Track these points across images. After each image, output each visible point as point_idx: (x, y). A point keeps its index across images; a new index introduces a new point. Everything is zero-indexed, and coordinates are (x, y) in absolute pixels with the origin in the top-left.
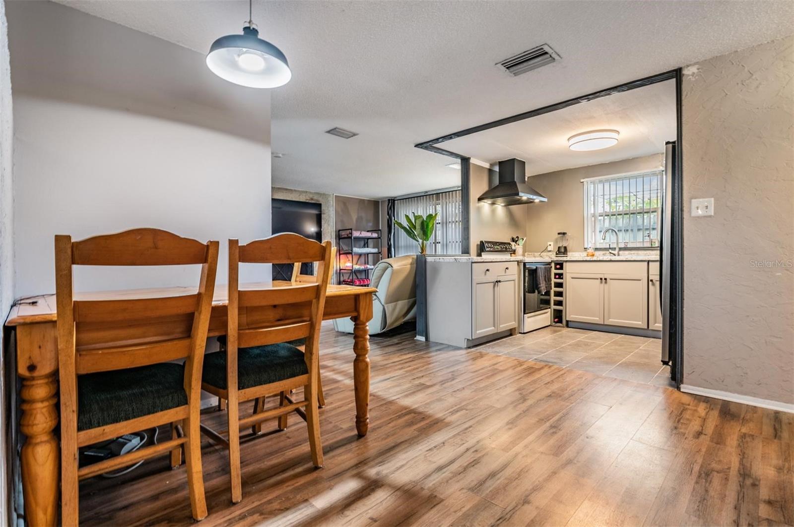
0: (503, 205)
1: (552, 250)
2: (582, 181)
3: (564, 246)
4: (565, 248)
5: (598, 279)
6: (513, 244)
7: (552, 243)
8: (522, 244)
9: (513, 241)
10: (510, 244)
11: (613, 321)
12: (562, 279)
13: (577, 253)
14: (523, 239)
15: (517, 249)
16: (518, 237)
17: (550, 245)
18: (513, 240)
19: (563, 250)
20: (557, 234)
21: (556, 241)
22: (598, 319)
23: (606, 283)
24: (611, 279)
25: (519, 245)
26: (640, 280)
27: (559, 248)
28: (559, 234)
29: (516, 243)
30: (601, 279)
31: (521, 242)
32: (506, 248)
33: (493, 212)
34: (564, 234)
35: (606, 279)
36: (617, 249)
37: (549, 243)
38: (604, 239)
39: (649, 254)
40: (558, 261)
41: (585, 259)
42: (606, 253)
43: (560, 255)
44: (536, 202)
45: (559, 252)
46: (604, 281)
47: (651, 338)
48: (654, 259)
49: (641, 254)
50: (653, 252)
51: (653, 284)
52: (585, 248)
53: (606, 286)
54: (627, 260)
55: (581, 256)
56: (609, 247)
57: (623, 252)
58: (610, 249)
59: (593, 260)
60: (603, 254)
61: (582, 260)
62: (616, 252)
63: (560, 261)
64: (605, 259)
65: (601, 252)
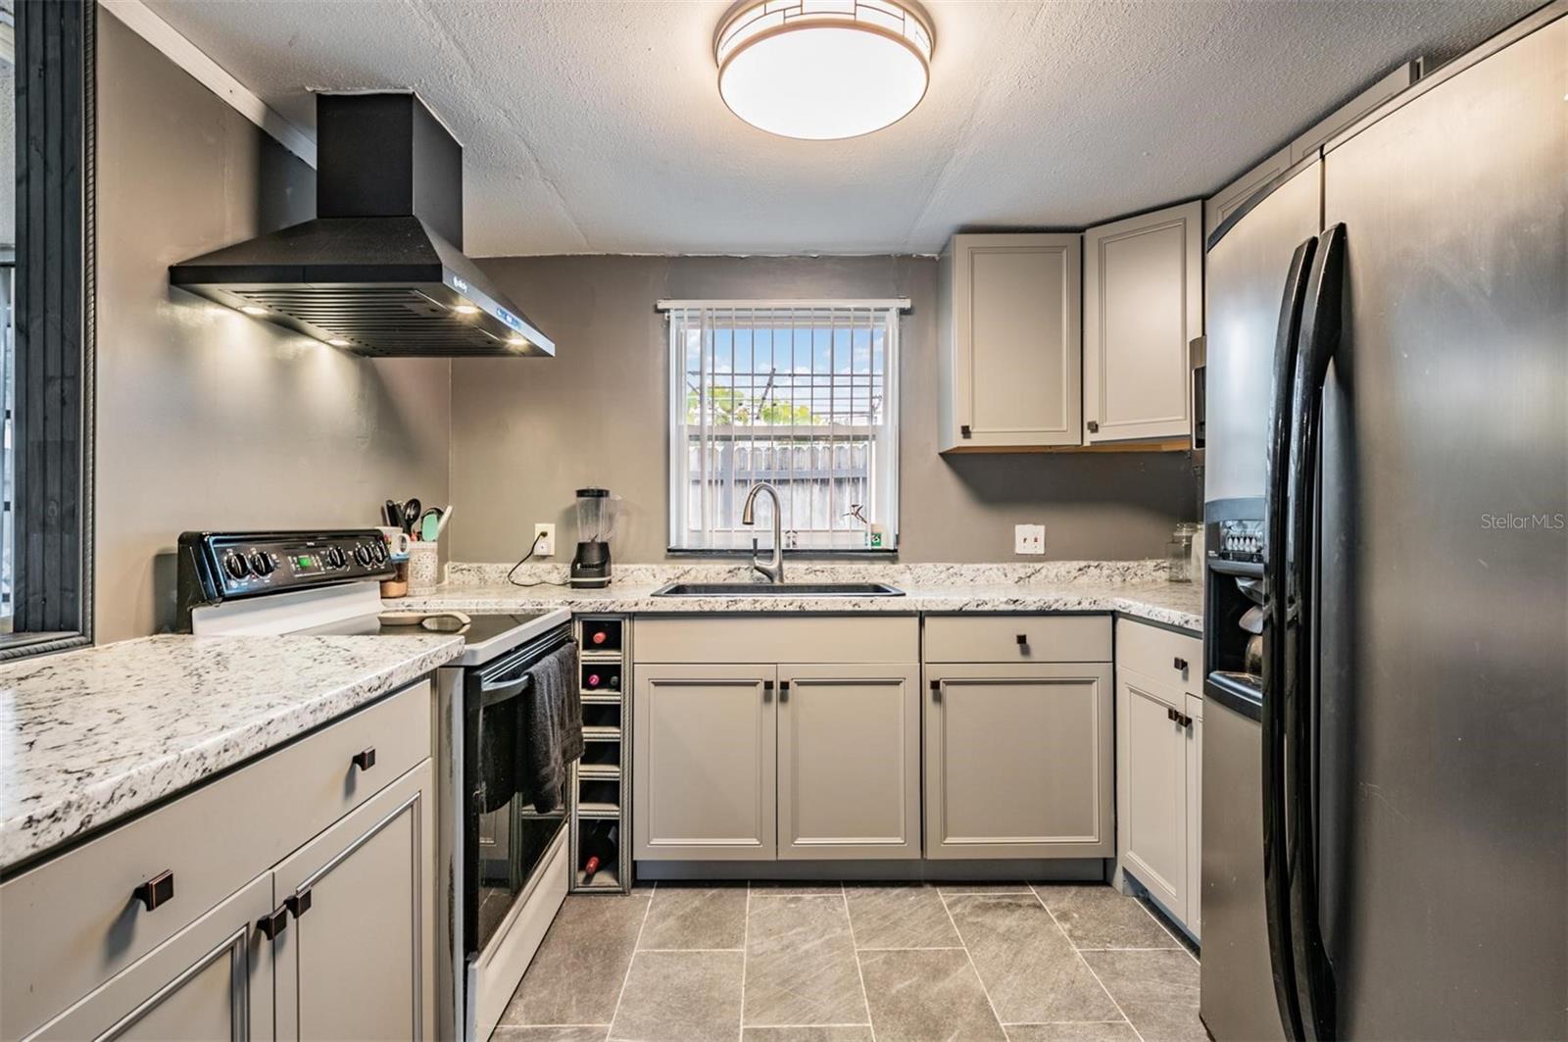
0: (344, 343)
1: (552, 553)
2: (662, 305)
3: (599, 540)
4: (604, 548)
5: (755, 684)
6: (393, 534)
7: (550, 528)
8: (435, 536)
9: (394, 523)
10: (378, 537)
11: (810, 845)
12: (618, 688)
13: (643, 566)
14: (440, 513)
15: (413, 559)
16: (415, 503)
17: (544, 534)
18: (393, 515)
19: (594, 557)
20: (575, 495)
21: (568, 520)
22: (755, 841)
23: (784, 698)
24: (799, 684)
25: (419, 536)
26: (897, 683)
27: (582, 547)
28: (581, 493)
29: (408, 530)
30: (769, 685)
31: (431, 527)
32: (358, 558)
33: (286, 373)
34: (601, 494)
35: (785, 686)
36: (777, 554)
37: (539, 528)
38: (749, 521)
39: (864, 573)
40: (600, 613)
41: (706, 608)
42: (739, 569)
43: (586, 577)
44: (512, 349)
45: (582, 567)
46: (777, 691)
47: (929, 888)
48: (942, 608)
49: (841, 571)
50: (872, 566)
51: (938, 698)
52: (669, 550)
53: (785, 711)
54: (857, 608)
55: (657, 576)
56: (752, 548)
57: (786, 565)
58: (755, 555)
59: (740, 609)
60: (730, 572)
61: (697, 609)
62: (772, 566)
63: (610, 612)
64: (781, 608)
65: (724, 566)
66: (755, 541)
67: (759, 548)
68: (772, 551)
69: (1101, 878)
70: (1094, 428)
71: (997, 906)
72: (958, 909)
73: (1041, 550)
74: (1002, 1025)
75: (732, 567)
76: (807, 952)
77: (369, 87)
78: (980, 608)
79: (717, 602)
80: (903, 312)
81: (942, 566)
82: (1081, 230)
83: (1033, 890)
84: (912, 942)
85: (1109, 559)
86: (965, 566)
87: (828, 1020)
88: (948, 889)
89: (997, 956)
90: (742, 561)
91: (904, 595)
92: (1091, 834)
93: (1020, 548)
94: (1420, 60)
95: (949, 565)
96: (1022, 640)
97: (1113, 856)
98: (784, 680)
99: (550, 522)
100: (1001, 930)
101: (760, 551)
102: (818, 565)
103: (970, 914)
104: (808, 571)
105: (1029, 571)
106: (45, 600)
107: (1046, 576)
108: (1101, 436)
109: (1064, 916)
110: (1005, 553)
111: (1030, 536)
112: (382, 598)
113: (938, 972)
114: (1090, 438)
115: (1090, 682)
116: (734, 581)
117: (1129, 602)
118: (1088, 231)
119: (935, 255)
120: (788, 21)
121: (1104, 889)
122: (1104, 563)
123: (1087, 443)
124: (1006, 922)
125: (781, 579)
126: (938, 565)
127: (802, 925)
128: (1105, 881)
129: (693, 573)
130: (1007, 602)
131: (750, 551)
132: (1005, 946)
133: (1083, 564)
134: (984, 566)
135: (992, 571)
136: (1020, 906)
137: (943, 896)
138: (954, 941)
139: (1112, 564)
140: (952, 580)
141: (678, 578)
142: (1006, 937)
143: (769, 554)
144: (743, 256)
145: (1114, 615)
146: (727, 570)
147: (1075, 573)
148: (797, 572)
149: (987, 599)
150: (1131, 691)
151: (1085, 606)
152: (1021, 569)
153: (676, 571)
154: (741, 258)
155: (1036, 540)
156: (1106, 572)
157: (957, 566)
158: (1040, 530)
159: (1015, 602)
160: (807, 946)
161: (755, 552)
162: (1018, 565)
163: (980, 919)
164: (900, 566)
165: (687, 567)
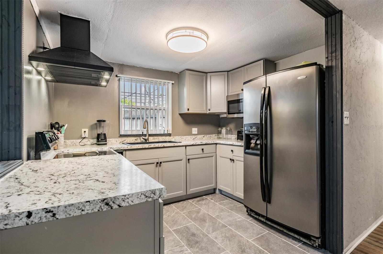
2: (119, 75)
3: (103, 133)
4: (105, 134)
5: (154, 163)
13: (114, 139)
14: (64, 126)
16: (58, 123)
18: (52, 127)
19: (103, 137)
21: (92, 128)
23: (160, 166)
24: (164, 162)
25: (61, 132)
26: (181, 160)
27: (98, 135)
28: (98, 121)
30: (157, 163)
34: (104, 121)
35: (161, 163)
36: (147, 135)
37: (84, 130)
38: (145, 128)
39: (165, 139)
40: (118, 150)
41: (144, 147)
42: (138, 139)
43: (103, 142)
44: (103, 85)
45: (101, 140)
46: (159, 164)
47: (187, 200)
48: (190, 144)
49: (160, 138)
50: (166, 137)
51: (189, 162)
52: (120, 135)
53: (160, 168)
54: (174, 145)
55: (117, 141)
56: (142, 134)
57: (149, 138)
58: (143, 136)
59: (151, 147)
60: (135, 140)
61: (142, 147)
62: (146, 138)
63: (121, 150)
64: (160, 146)
65: (134, 138)
66: (143, 132)
67: (143, 134)
68: (146, 135)
69: (213, 192)
70: (209, 110)
71: (200, 200)
72: (194, 202)
73: (196, 133)
74: (213, 216)
75: (136, 138)
76: (173, 216)
77: (78, 16)
78: (196, 144)
79: (146, 146)
80: (172, 84)
81: (180, 137)
82: (207, 73)
83: (204, 197)
84: (190, 209)
85: (208, 134)
86: (184, 137)
87: (186, 224)
88: (190, 200)
89: (206, 207)
90: (138, 137)
91: (181, 142)
92: (213, 184)
93: (193, 133)
94: (264, 60)
95: (181, 136)
96: (203, 149)
97: (216, 187)
98: (160, 162)
99: (87, 129)
100: (204, 203)
101: (144, 135)
102: (155, 137)
103: (197, 203)
104: (153, 139)
105: (195, 137)
106: (9, 151)
107: (198, 138)
108: (211, 112)
109: (212, 199)
110: (190, 134)
111: (195, 130)
112: (54, 150)
113: (198, 212)
114: (208, 112)
115: (213, 156)
116: (137, 142)
117: (220, 141)
118: (208, 73)
119: (178, 73)
120: (190, 35)
121: (215, 194)
122: (207, 135)
123: (208, 113)
124: (204, 202)
125: (148, 141)
126: (179, 136)
127: (168, 212)
128: (214, 193)
129: (126, 140)
130: (200, 143)
131: (141, 135)
132: (206, 206)
133: (204, 135)
134: (187, 136)
135: (189, 137)
136: (204, 199)
137: (190, 201)
138: (197, 207)
139: (208, 135)
140: (182, 139)
141: (123, 142)
142: (205, 204)
143: (145, 135)
144: (138, 66)
145: (216, 144)
146: (135, 139)
147: (202, 137)
148: (151, 139)
149: (197, 142)
150: (220, 157)
151: (212, 143)
152: (194, 137)
153: (122, 140)
154: (137, 67)
155: (196, 131)
156: (207, 137)
157: (182, 137)
158: (197, 129)
159: (202, 142)
160: (172, 215)
161: (143, 135)
162: (193, 136)
163: (199, 203)
164: (172, 137)
165: (125, 139)
